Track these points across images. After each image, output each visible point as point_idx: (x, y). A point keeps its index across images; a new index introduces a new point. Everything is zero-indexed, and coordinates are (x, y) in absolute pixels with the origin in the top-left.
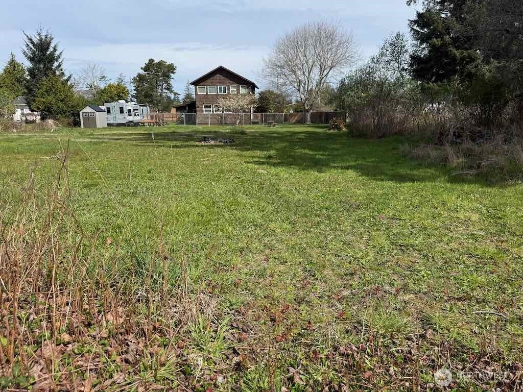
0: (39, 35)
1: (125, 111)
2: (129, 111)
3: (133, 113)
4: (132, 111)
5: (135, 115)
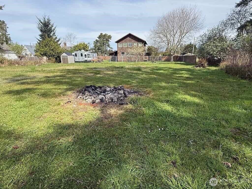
0: (44, 18)
1: (83, 55)
2: (85, 55)
4: (87, 55)
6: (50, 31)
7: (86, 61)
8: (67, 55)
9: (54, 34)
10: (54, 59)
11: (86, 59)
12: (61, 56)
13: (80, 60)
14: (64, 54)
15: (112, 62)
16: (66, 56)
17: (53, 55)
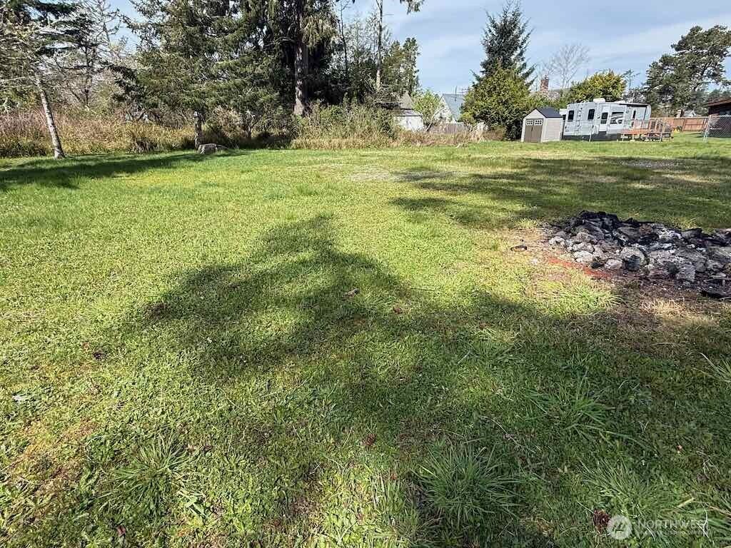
0: (505, 12)
1: (597, 115)
2: (605, 115)
3: (609, 119)
4: (610, 114)
5: (613, 122)
6: (513, 46)
7: (601, 137)
8: (542, 117)
9: (521, 54)
10: (504, 130)
11: (603, 128)
12: (524, 120)
13: (581, 133)
14: (535, 114)
15: (713, 140)
16: (540, 121)
17: (502, 116)
